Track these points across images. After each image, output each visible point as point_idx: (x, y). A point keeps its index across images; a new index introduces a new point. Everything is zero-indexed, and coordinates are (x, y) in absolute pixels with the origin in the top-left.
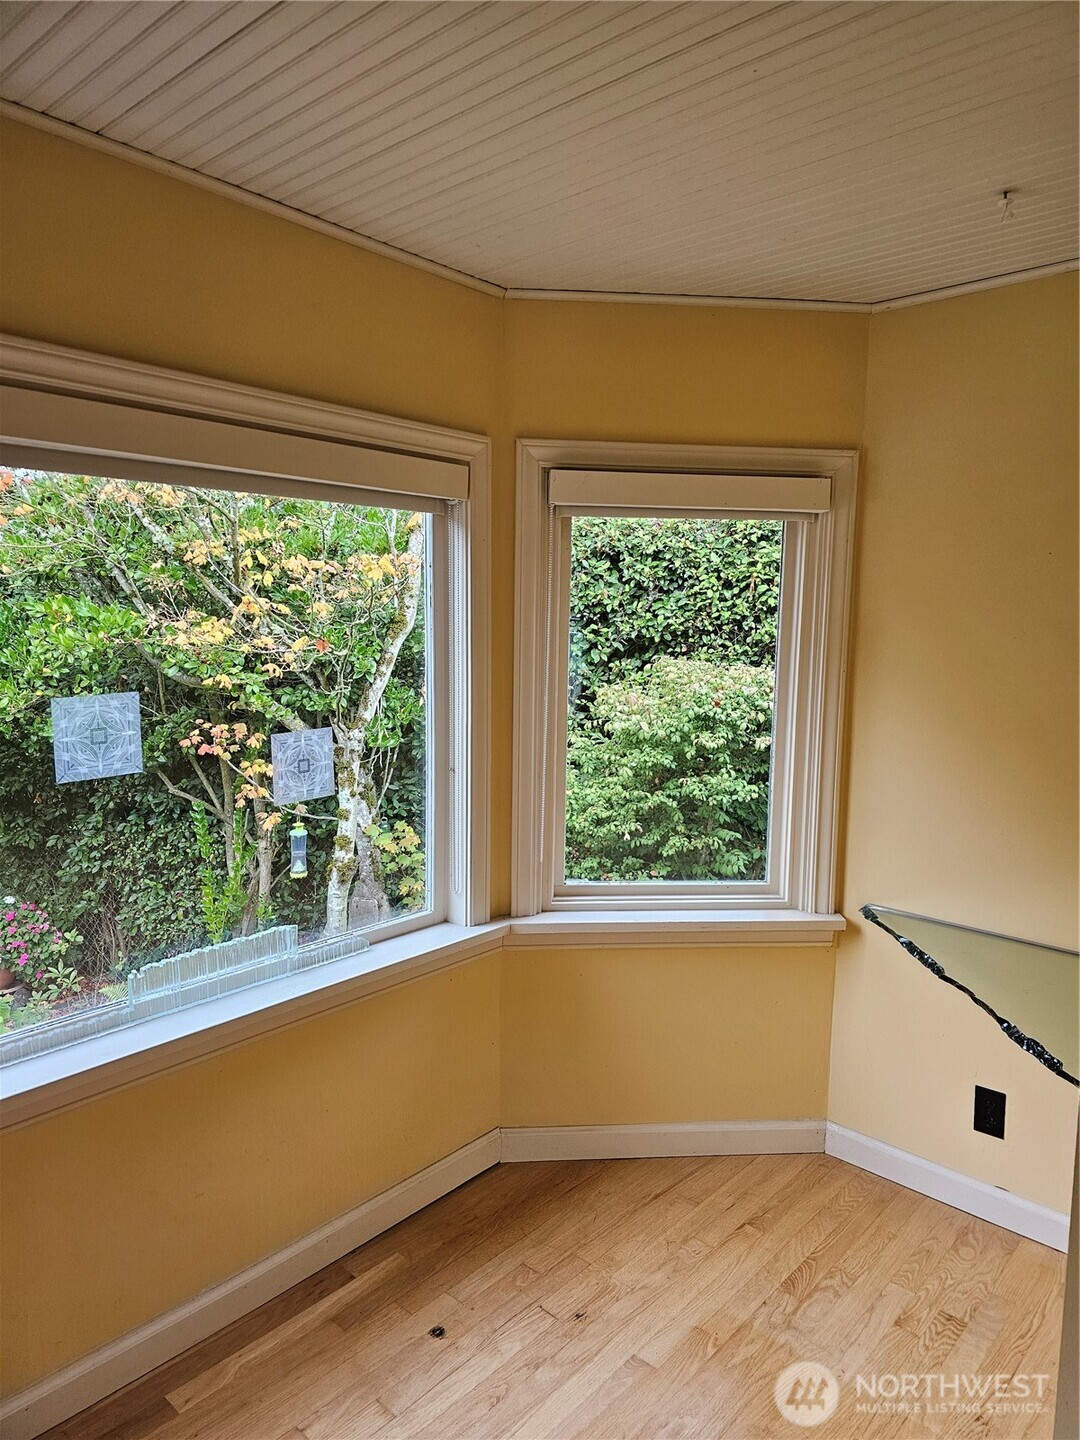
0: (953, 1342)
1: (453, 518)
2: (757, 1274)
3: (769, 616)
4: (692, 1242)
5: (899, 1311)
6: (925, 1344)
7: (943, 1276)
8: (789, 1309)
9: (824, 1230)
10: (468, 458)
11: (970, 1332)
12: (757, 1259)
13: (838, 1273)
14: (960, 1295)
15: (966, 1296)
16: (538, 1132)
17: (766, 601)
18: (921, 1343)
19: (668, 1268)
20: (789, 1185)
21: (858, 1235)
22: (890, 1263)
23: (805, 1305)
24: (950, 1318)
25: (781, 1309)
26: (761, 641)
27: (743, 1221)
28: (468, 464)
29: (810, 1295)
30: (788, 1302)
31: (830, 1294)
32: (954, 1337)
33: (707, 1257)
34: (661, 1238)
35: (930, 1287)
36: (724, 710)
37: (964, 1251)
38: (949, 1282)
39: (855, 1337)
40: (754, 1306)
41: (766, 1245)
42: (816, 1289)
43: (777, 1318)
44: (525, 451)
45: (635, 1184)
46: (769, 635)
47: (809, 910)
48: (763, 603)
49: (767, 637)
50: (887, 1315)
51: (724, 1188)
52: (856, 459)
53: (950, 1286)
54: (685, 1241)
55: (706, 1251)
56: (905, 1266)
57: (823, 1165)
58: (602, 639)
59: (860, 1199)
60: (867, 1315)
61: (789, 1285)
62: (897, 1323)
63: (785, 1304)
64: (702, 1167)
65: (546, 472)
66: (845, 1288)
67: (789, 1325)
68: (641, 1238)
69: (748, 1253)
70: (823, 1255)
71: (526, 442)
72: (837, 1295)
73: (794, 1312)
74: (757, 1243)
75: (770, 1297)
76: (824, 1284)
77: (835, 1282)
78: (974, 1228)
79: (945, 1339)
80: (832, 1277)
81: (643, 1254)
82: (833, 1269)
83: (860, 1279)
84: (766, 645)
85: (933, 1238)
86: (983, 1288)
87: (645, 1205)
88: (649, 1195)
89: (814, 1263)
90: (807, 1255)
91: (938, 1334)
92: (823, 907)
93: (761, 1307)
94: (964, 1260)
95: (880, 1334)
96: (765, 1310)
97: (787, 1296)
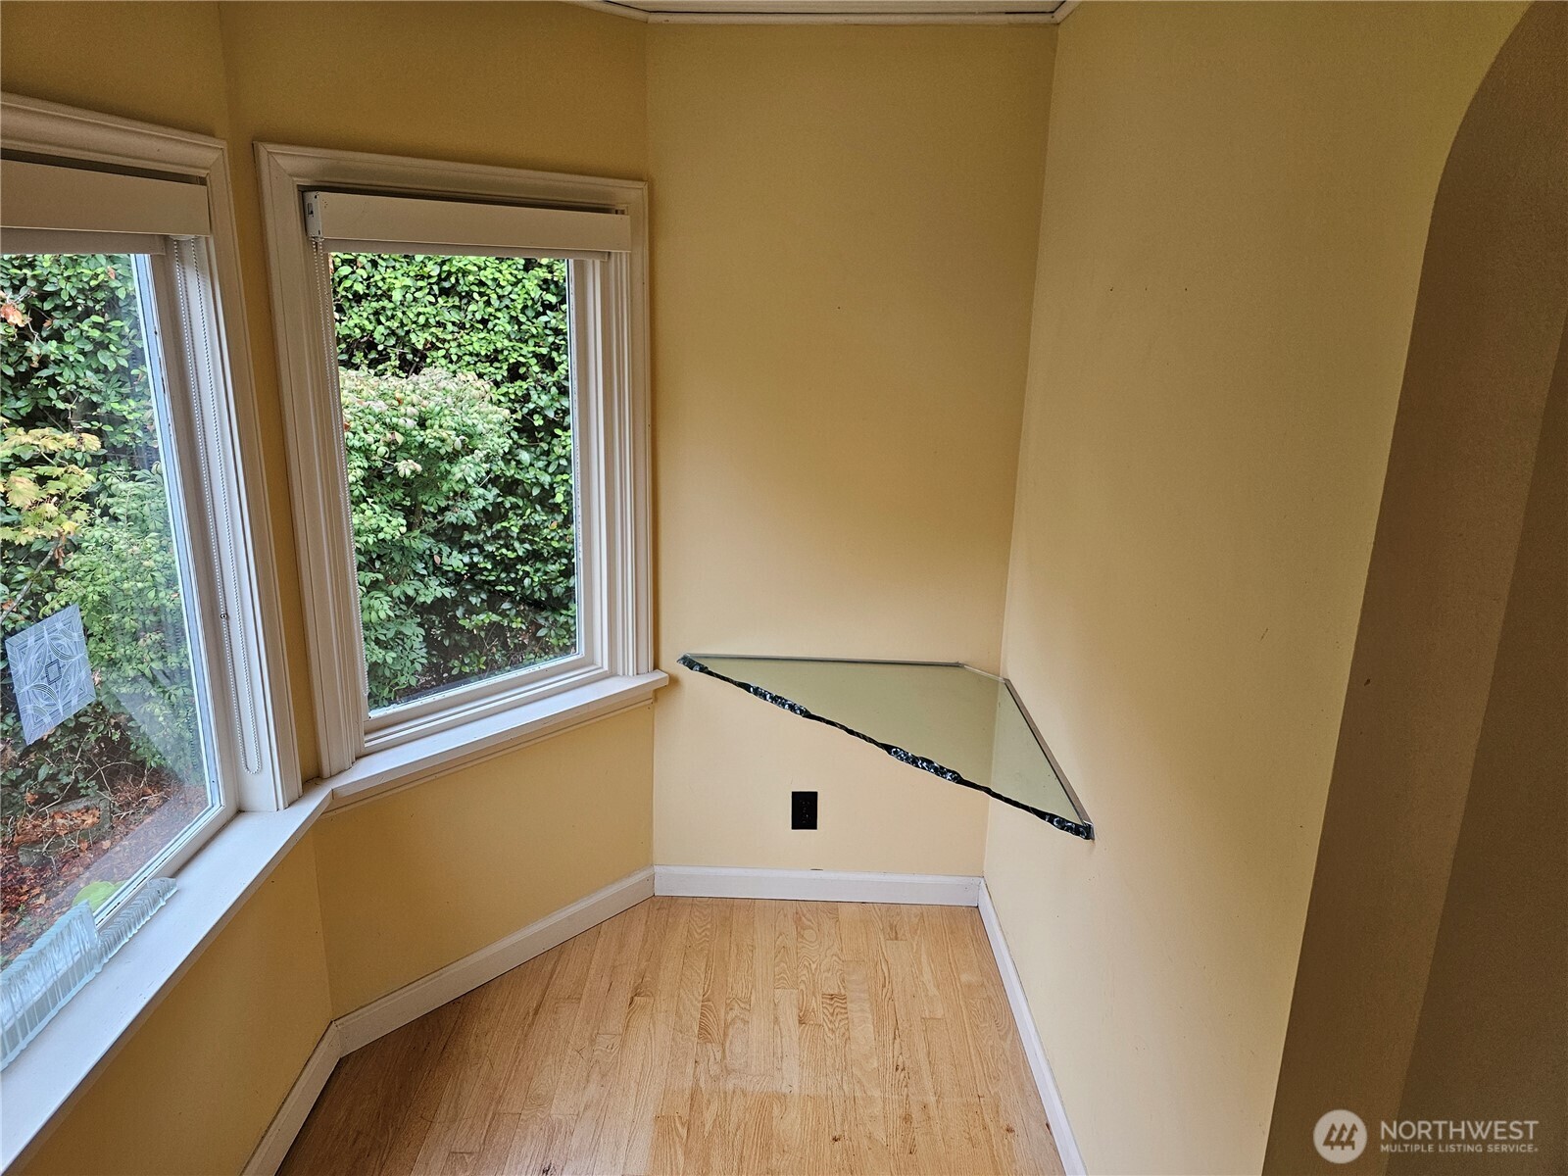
0: (846, 1016)
1: (181, 260)
2: (673, 1039)
3: (354, 304)
4: (600, 1039)
5: (795, 1011)
6: (829, 1029)
7: (807, 964)
8: (719, 1056)
9: (700, 969)
10: (203, 173)
11: (851, 1002)
12: (663, 1025)
13: (734, 1003)
14: (826, 974)
15: (830, 973)
16: (380, 1005)
17: (351, 287)
18: (827, 1029)
19: (595, 1077)
20: (645, 941)
21: (727, 959)
22: (764, 972)
23: (728, 1044)
24: (832, 997)
25: (712, 1059)
26: (349, 336)
27: (630, 996)
28: (202, 181)
29: (725, 1035)
30: (713, 1050)
31: (739, 1024)
32: (843, 1011)
33: (623, 1046)
34: (569, 1051)
35: (804, 978)
36: (354, 433)
37: (807, 933)
38: (814, 966)
39: (780, 1051)
40: (690, 1070)
41: (664, 1008)
42: (727, 1027)
43: (715, 1069)
44: (271, 159)
45: (506, 1008)
46: (360, 328)
47: (631, 673)
48: (346, 289)
49: (357, 331)
50: (789, 1018)
51: (592, 972)
52: (646, 193)
53: (816, 969)
54: (592, 1041)
55: (617, 1041)
56: (777, 969)
57: (662, 908)
58: (114, 336)
59: (709, 926)
60: (776, 1028)
61: (704, 1033)
62: (801, 1022)
63: (712, 1054)
64: (558, 960)
65: (303, 191)
66: (747, 1013)
67: (728, 1071)
68: (550, 1060)
69: (654, 1024)
70: (713, 993)
71: (271, 148)
72: (746, 1022)
73: (724, 1057)
74: (654, 1011)
75: (697, 1054)
76: (729, 1019)
77: (736, 1011)
78: (802, 911)
79: (839, 1017)
80: (731, 1009)
81: (563, 1075)
82: (728, 1001)
83: (753, 998)
84: (356, 340)
85: (781, 934)
86: (837, 960)
87: (530, 1026)
88: (528, 1013)
89: (710, 1003)
90: (701, 998)
91: (832, 1014)
92: (643, 668)
93: (696, 1067)
94: (811, 942)
95: (796, 1039)
96: (702, 1066)
97: (709, 1045)
